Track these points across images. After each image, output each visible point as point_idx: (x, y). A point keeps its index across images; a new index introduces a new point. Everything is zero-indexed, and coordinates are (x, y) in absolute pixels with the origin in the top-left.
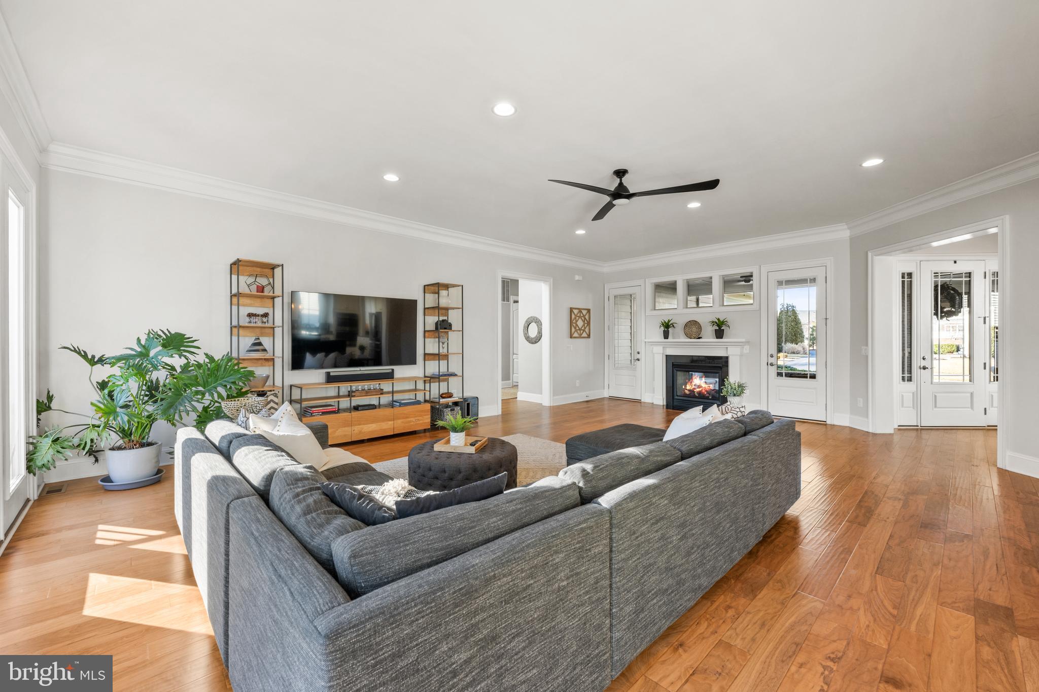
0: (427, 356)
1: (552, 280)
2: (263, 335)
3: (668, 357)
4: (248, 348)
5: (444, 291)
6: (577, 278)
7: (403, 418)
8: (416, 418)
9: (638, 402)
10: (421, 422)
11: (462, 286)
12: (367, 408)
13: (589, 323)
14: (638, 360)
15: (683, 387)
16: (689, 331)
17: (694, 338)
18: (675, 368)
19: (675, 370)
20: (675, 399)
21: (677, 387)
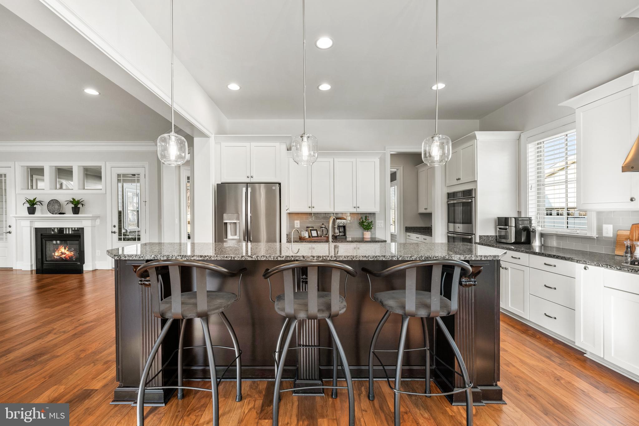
3: (36, 229)
9: (10, 270)
14: (9, 232)
15: (53, 254)
16: (52, 208)
17: (56, 214)
18: (44, 238)
19: (44, 240)
20: (45, 264)
21: (47, 254)
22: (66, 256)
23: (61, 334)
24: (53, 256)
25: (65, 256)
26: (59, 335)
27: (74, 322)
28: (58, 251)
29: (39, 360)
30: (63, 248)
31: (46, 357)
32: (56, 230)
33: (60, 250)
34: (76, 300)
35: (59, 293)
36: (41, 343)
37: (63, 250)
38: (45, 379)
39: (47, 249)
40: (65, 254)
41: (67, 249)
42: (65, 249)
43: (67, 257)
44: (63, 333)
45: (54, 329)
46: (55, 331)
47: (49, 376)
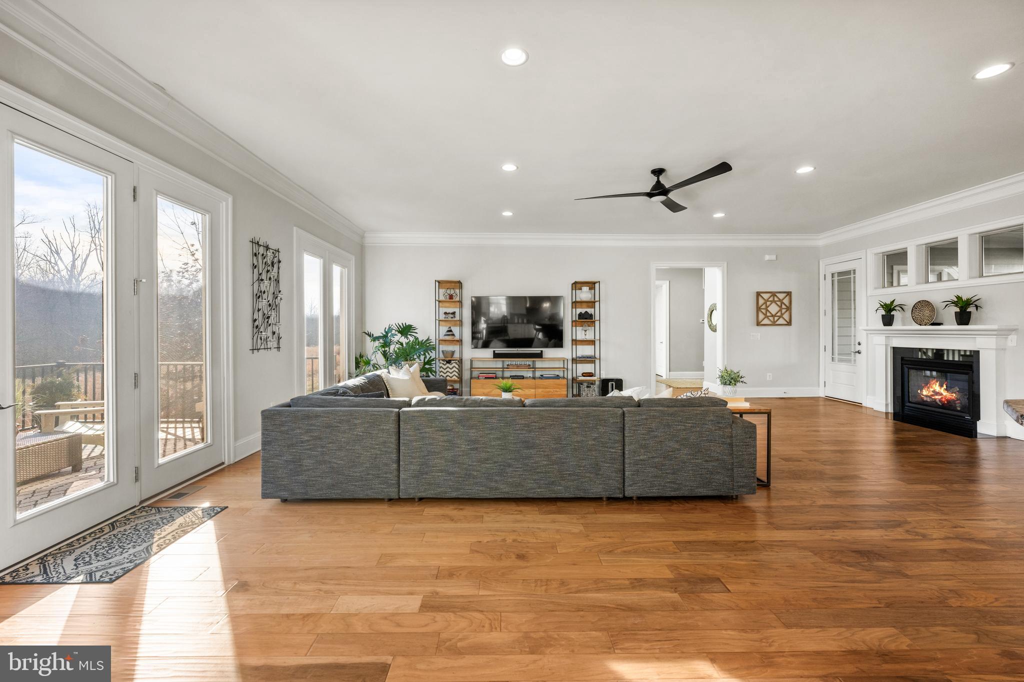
0: (575, 342)
1: (726, 264)
2: (455, 325)
3: (896, 350)
4: (444, 334)
5: (585, 288)
6: (767, 257)
7: (543, 388)
8: (554, 390)
9: (858, 405)
10: (559, 393)
11: (599, 282)
12: (516, 377)
13: (789, 309)
14: (859, 352)
15: (919, 391)
16: (920, 315)
17: (925, 325)
18: (906, 365)
19: (907, 367)
20: (907, 406)
21: (910, 391)
22: (942, 398)
23: (917, 537)
24: (919, 395)
25: (940, 397)
26: (913, 537)
27: (945, 526)
28: (928, 388)
29: (876, 563)
30: (938, 384)
31: (886, 564)
32: (930, 354)
33: (932, 388)
34: (955, 485)
35: (923, 462)
36: (882, 536)
37: (936, 387)
38: (880, 603)
39: (911, 383)
40: (941, 394)
41: (945, 387)
42: (941, 386)
43: (944, 400)
44: (920, 538)
45: (906, 522)
46: (908, 527)
47: (886, 601)
